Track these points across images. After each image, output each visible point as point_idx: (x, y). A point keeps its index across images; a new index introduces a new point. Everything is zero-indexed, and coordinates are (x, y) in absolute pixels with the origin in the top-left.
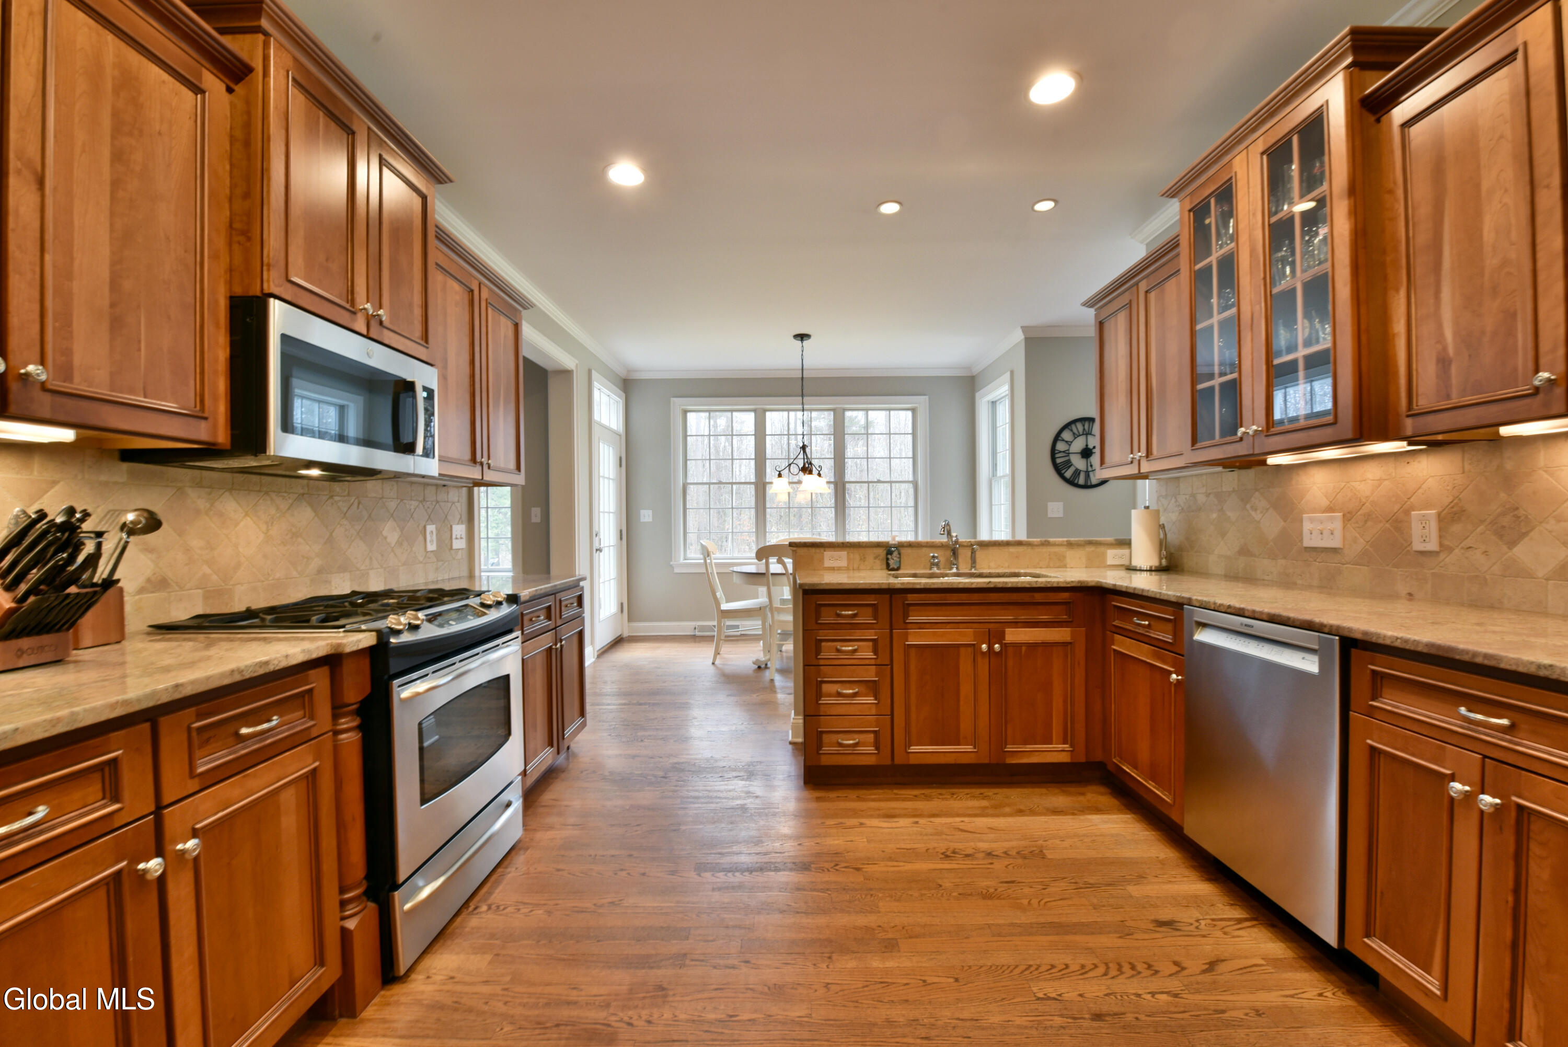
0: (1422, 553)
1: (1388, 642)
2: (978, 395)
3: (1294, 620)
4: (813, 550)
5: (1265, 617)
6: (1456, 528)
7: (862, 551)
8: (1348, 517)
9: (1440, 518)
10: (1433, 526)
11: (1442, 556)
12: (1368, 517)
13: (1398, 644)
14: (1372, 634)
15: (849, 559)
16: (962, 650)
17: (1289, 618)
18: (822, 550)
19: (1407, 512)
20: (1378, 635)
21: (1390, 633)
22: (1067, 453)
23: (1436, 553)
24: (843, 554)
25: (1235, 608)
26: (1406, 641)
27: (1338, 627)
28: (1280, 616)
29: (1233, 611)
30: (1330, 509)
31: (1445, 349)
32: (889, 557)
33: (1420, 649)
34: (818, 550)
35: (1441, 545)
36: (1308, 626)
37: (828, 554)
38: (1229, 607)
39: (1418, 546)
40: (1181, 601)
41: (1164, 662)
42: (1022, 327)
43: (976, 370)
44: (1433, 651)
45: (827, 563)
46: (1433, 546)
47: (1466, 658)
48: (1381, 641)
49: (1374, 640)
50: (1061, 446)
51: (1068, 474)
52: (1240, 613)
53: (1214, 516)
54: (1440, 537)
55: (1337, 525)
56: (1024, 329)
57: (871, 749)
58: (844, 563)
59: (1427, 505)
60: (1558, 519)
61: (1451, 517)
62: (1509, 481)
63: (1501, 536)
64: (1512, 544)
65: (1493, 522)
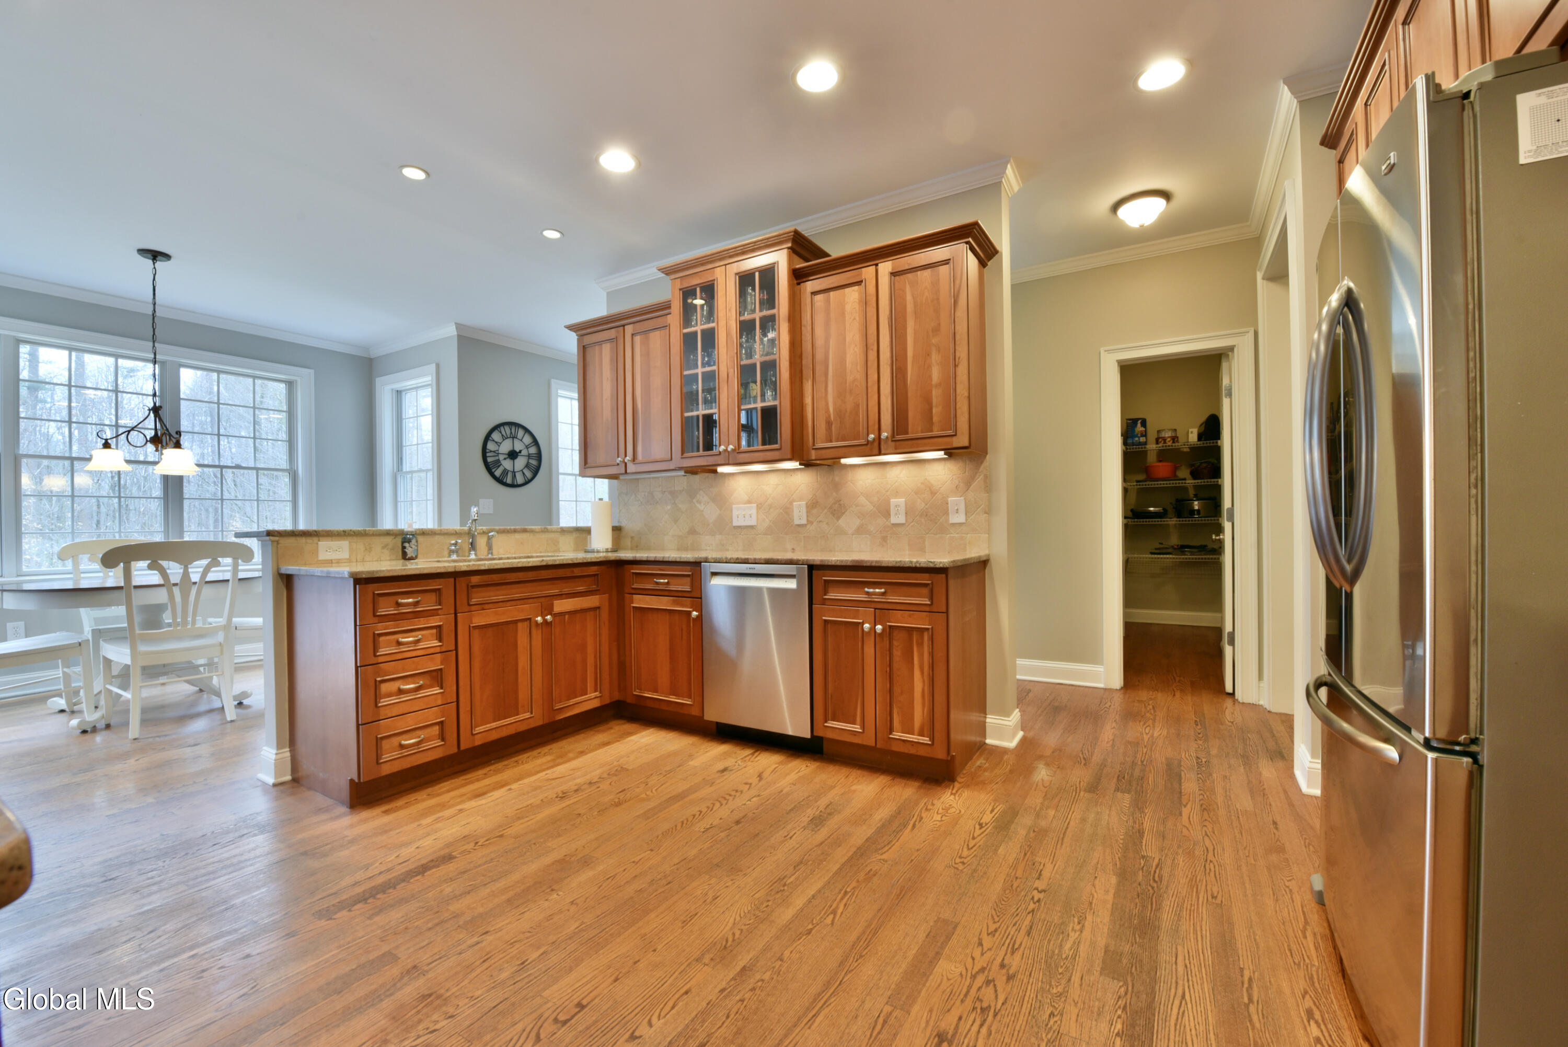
0: (799, 525)
1: (833, 563)
2: (379, 381)
3: (781, 560)
4: (303, 540)
5: (762, 561)
6: (815, 511)
7: (367, 540)
8: (759, 507)
9: (807, 507)
10: (804, 510)
11: (808, 526)
12: (770, 506)
13: (838, 563)
14: (825, 560)
15: (351, 550)
16: (520, 625)
17: (778, 560)
18: (315, 539)
19: (791, 503)
20: (828, 561)
21: (834, 559)
22: (497, 453)
23: (806, 525)
24: (345, 544)
25: (741, 559)
26: (842, 561)
27: (807, 560)
28: (772, 559)
29: (740, 561)
30: (749, 502)
31: (829, 416)
32: (407, 545)
33: (849, 564)
34: (309, 540)
35: (808, 520)
36: (790, 562)
37: (324, 544)
38: (737, 559)
39: (797, 522)
40: (698, 560)
41: (683, 606)
42: (456, 323)
43: (375, 353)
44: (854, 564)
45: (323, 555)
46: (804, 521)
47: (868, 564)
48: (830, 564)
49: (826, 564)
50: (491, 446)
51: (498, 473)
52: (745, 561)
53: (669, 507)
54: (807, 516)
55: (754, 512)
56: (459, 326)
57: (439, 743)
58: (346, 555)
59: (801, 499)
60: (857, 506)
61: (812, 506)
62: (837, 487)
63: (834, 515)
64: (838, 518)
65: (830, 508)
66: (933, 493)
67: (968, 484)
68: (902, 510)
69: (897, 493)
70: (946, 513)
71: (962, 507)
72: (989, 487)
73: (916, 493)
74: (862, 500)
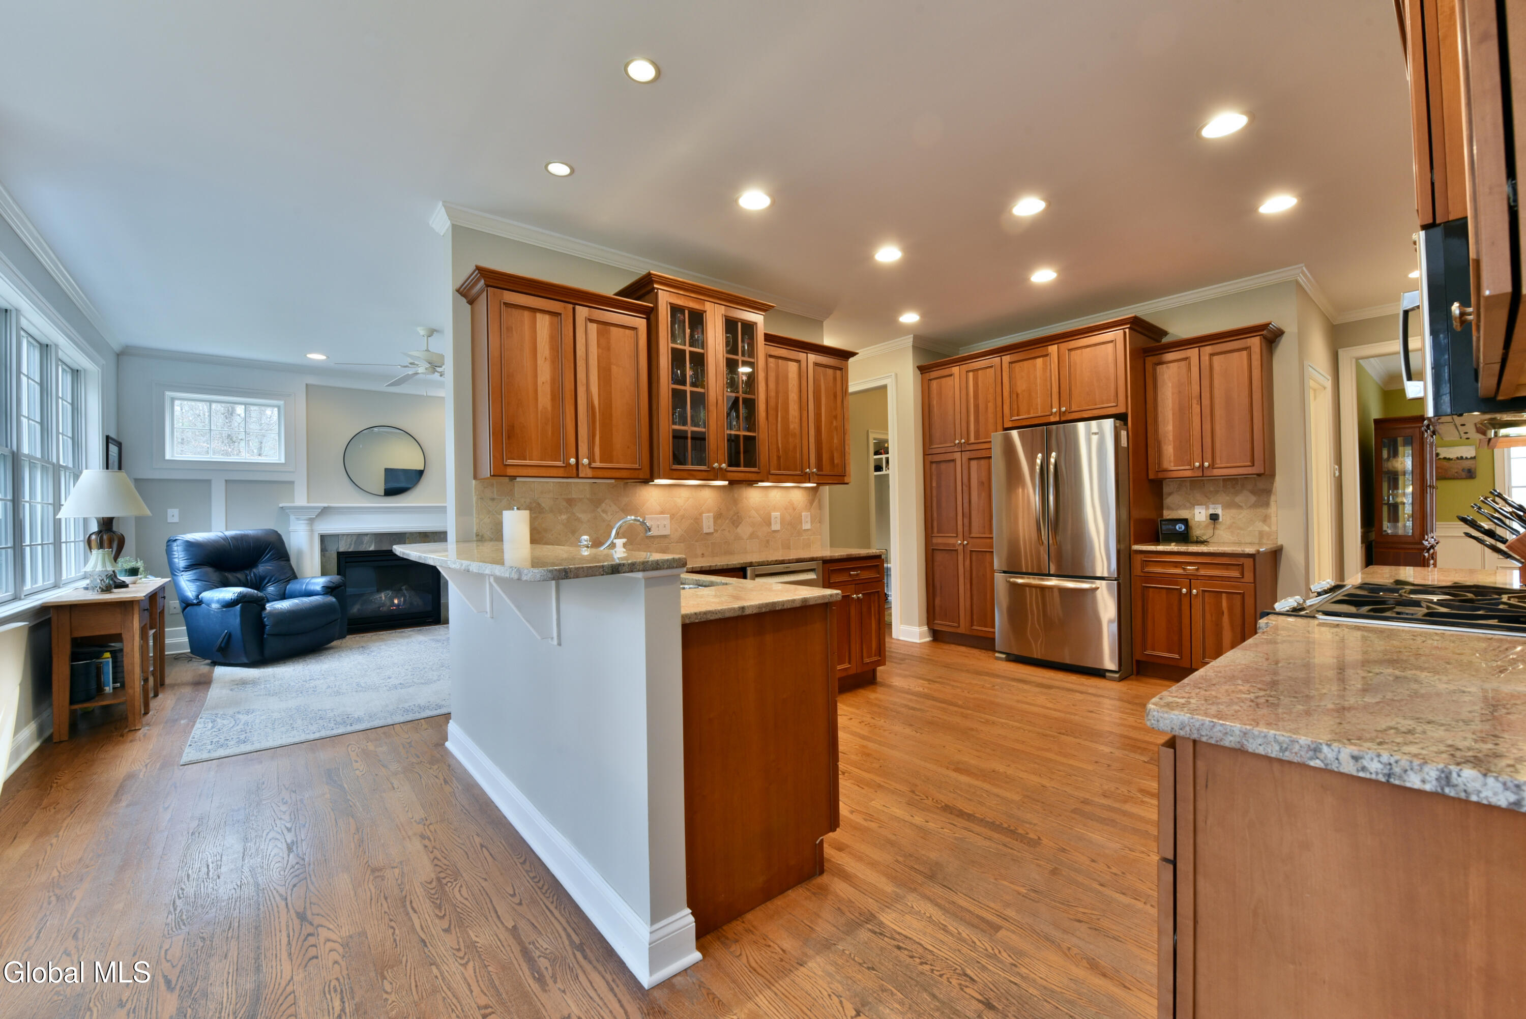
0: (707, 534)
6: (719, 521)
8: (672, 517)
9: (714, 518)
10: (711, 520)
12: (683, 517)
19: (701, 514)
23: (712, 534)
25: (779, 561)
28: (801, 559)
30: (662, 513)
35: (714, 529)
36: (812, 559)
38: (776, 561)
39: (706, 530)
40: (744, 566)
46: (712, 530)
53: (564, 517)
59: (709, 512)
60: (750, 517)
61: (718, 516)
62: (735, 502)
63: (734, 525)
64: (737, 527)
65: (731, 519)
66: (794, 509)
67: (811, 502)
68: (779, 521)
69: (775, 509)
70: (801, 523)
71: (809, 519)
72: (820, 507)
73: (785, 509)
74: (753, 513)
